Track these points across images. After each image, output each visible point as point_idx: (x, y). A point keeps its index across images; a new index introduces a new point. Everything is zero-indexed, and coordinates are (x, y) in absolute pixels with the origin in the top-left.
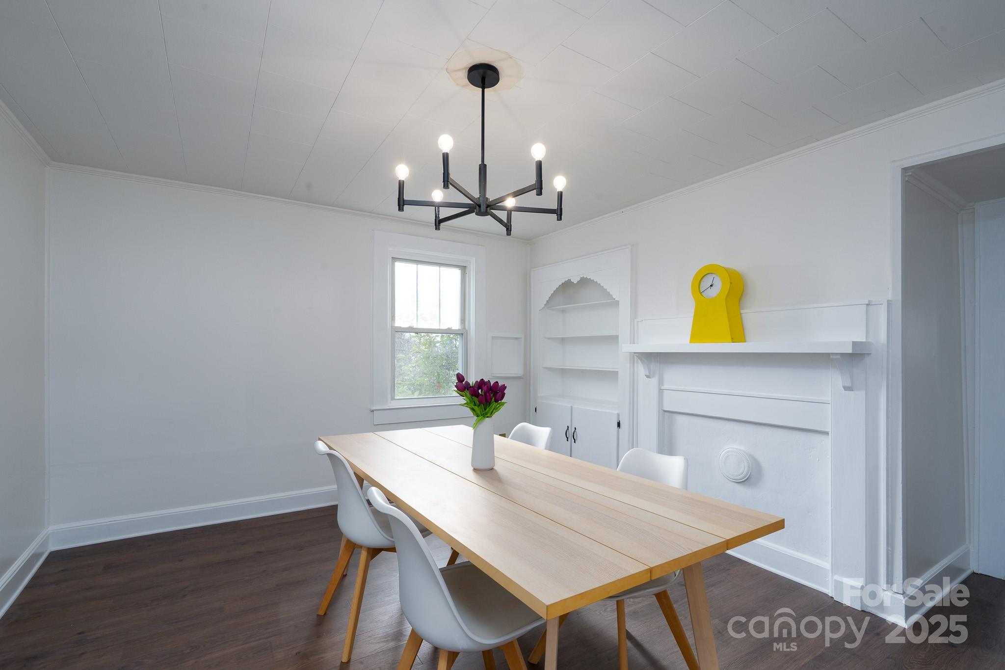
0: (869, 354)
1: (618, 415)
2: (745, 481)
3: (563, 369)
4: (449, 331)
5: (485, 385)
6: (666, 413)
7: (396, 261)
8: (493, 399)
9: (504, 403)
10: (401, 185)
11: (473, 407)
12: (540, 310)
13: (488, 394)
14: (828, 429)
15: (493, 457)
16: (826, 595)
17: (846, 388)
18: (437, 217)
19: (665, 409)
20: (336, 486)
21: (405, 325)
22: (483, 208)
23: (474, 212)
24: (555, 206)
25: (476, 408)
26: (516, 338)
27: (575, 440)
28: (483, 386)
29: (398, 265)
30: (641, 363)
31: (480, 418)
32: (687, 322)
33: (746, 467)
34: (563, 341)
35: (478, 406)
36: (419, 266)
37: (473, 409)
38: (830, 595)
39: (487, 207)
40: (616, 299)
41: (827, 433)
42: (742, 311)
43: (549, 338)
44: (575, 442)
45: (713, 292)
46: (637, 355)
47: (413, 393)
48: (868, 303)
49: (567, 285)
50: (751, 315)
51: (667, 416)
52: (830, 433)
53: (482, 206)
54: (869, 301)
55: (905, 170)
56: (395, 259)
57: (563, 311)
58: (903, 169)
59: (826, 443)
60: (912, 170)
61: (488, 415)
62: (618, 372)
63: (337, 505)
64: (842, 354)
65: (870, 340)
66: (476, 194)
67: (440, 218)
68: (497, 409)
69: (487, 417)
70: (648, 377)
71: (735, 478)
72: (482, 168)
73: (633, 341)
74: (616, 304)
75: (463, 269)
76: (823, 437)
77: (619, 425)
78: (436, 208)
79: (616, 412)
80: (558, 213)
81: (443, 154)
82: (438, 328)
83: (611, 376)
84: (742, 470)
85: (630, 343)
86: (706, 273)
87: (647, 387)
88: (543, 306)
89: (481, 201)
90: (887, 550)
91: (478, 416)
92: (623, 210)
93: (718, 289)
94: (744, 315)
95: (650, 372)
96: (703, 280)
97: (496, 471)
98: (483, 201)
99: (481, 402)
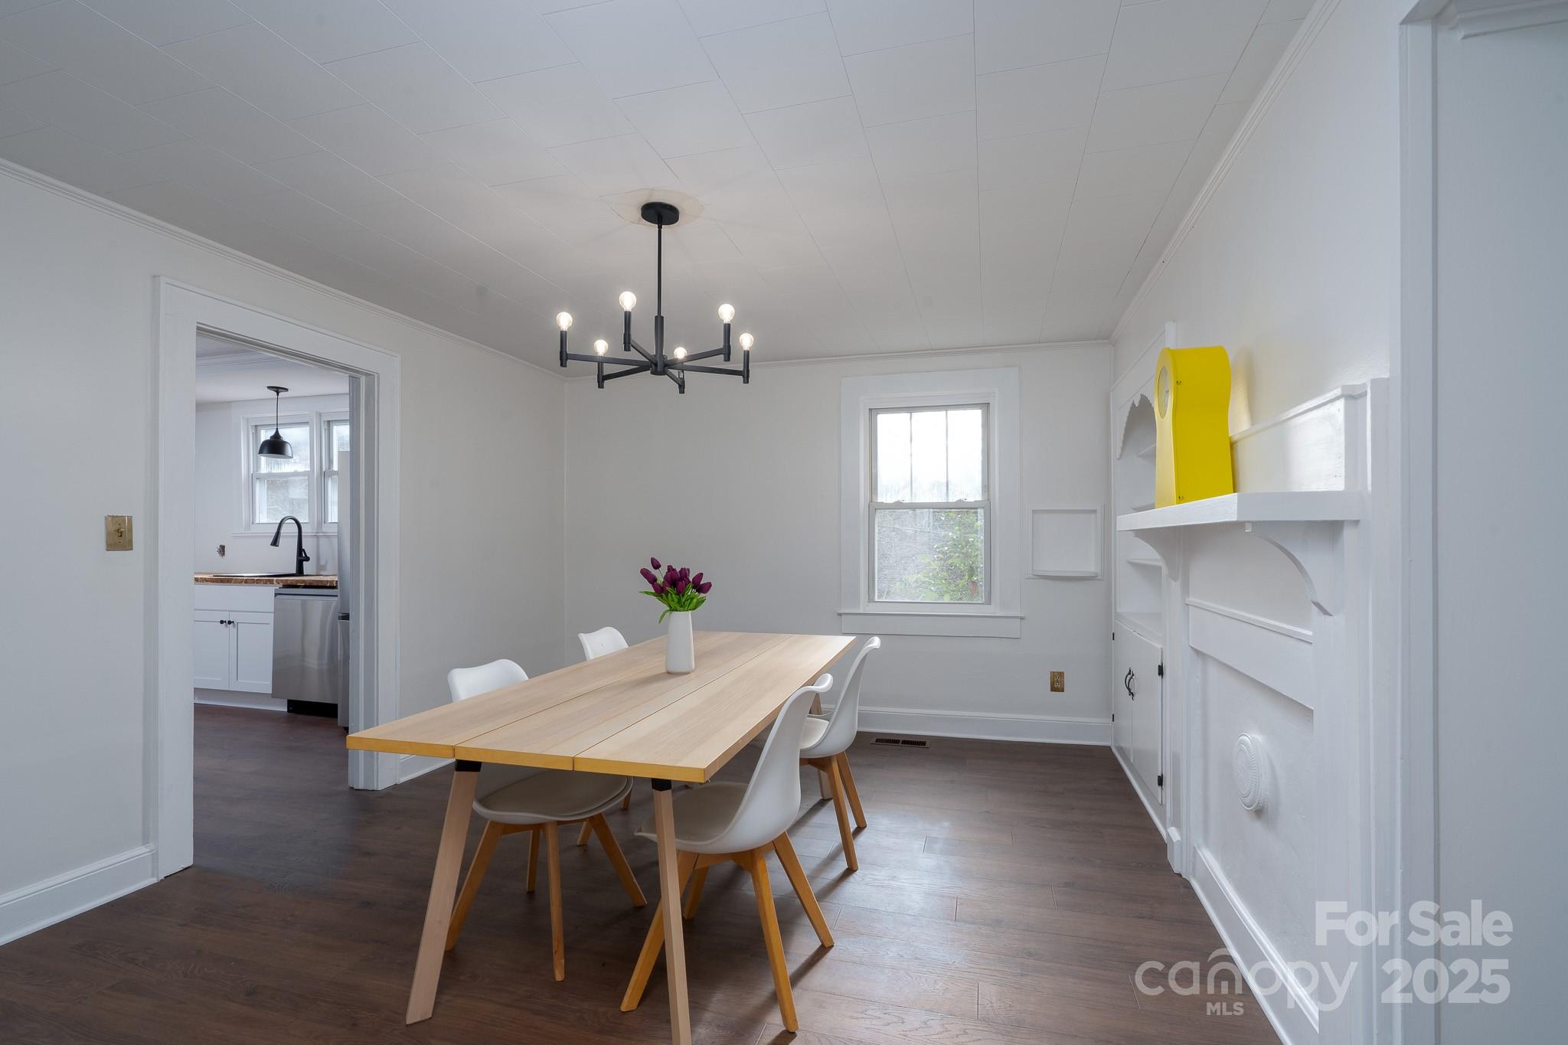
1: (1162, 652)
2: (1256, 811)
7: (878, 414)
12: (1118, 460)
19: (1191, 645)
22: (659, 367)
23: (649, 370)
27: (1132, 694)
36: (913, 414)
39: (664, 367)
44: (1133, 699)
48: (1345, 393)
51: (1200, 658)
53: (659, 364)
56: (874, 411)
66: (652, 351)
70: (1171, 578)
72: (659, 320)
77: (1161, 670)
79: (1160, 647)
82: (944, 501)
84: (1249, 785)
86: (1161, 367)
88: (1120, 451)
89: (658, 359)
96: (1161, 381)
98: (661, 359)
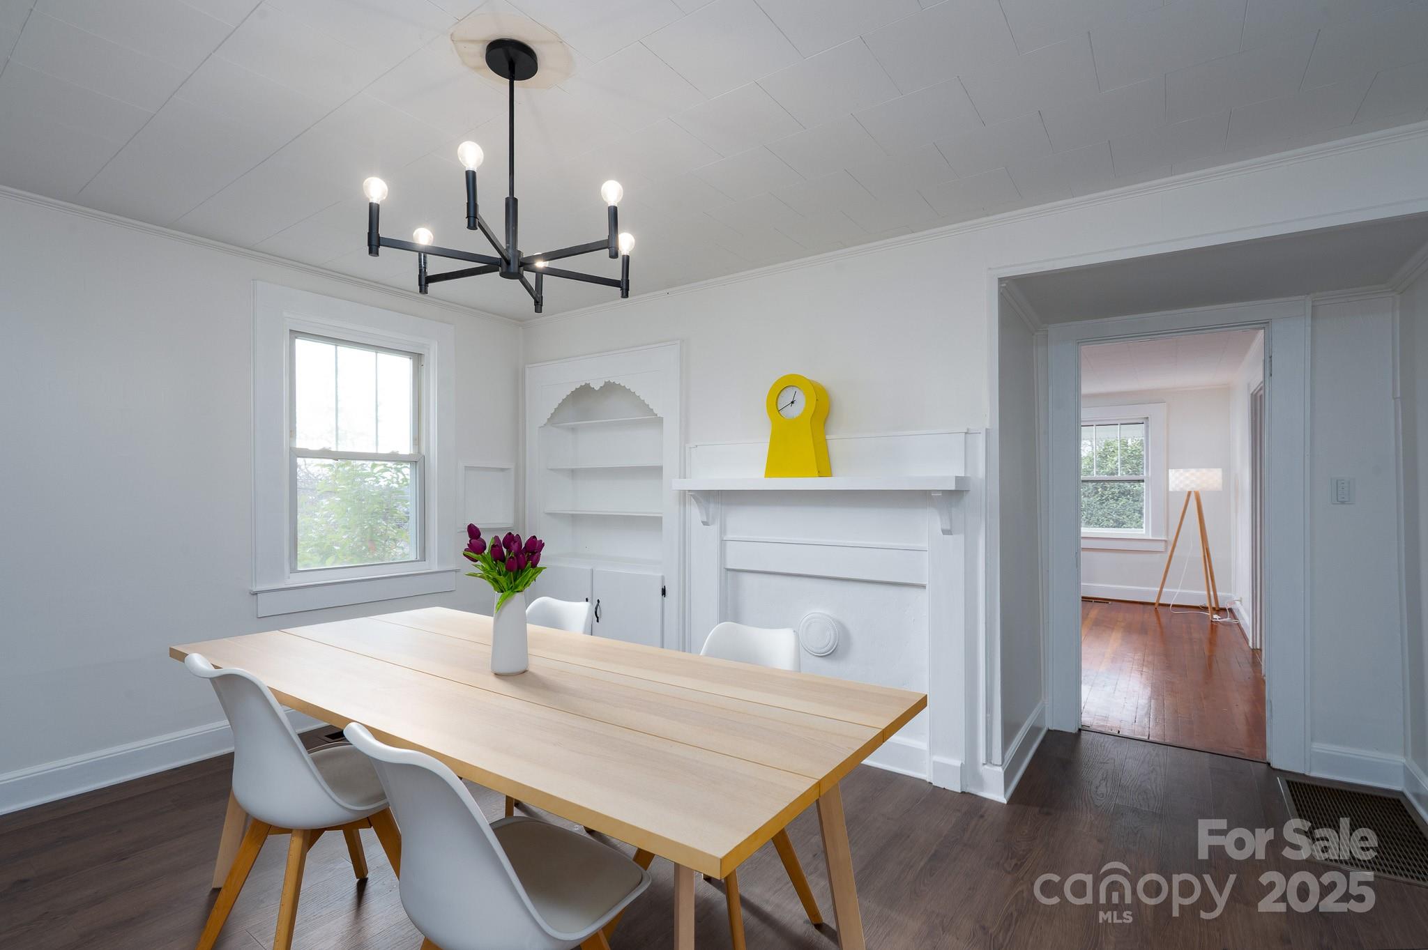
0: (968, 491)
1: (663, 578)
2: (828, 655)
3: (573, 516)
4: (395, 458)
5: (515, 542)
6: (729, 572)
7: (296, 338)
8: (529, 563)
9: (541, 569)
10: (374, 211)
11: (497, 577)
12: (540, 427)
13: (521, 556)
14: (925, 582)
15: (526, 654)
16: (924, 781)
17: (945, 532)
18: (422, 271)
19: (729, 567)
20: (226, 722)
21: (315, 446)
22: (514, 267)
23: (498, 270)
24: (618, 276)
25: (502, 579)
26: (502, 470)
27: (598, 618)
28: (512, 544)
29: (300, 344)
30: (695, 502)
31: (506, 593)
32: (761, 449)
33: (832, 637)
34: (573, 473)
35: (505, 576)
36: (338, 347)
37: (495, 581)
38: (928, 780)
39: (520, 266)
40: (658, 416)
41: (924, 587)
42: (828, 437)
43: (551, 470)
44: (598, 621)
45: (795, 411)
46: (692, 493)
47: (323, 561)
48: (966, 431)
49: (583, 393)
50: (837, 443)
51: (731, 575)
52: (927, 587)
53: (510, 262)
54: (968, 429)
55: (1001, 280)
56: (295, 334)
57: (573, 430)
58: (999, 279)
59: (922, 598)
60: (1007, 281)
61: (520, 588)
62: (661, 518)
63: (231, 756)
64: (943, 491)
65: (968, 475)
67: (428, 275)
68: (533, 578)
69: (518, 592)
70: (705, 523)
71: (819, 651)
72: (511, 203)
73: (684, 476)
74: (658, 422)
75: (417, 358)
76: (919, 591)
77: (664, 592)
78: (420, 256)
79: (660, 574)
80: (623, 286)
81: (467, 173)
82: (374, 451)
83: (654, 523)
84: (825, 641)
85: (680, 478)
86: (786, 385)
87: (704, 539)
88: (546, 421)
89: (510, 255)
90: (987, 718)
91: (502, 592)
92: (668, 290)
93: (801, 407)
94: (829, 442)
95: (708, 517)
96: (782, 394)
97: (532, 674)
98: (514, 256)
99: (509, 569)
